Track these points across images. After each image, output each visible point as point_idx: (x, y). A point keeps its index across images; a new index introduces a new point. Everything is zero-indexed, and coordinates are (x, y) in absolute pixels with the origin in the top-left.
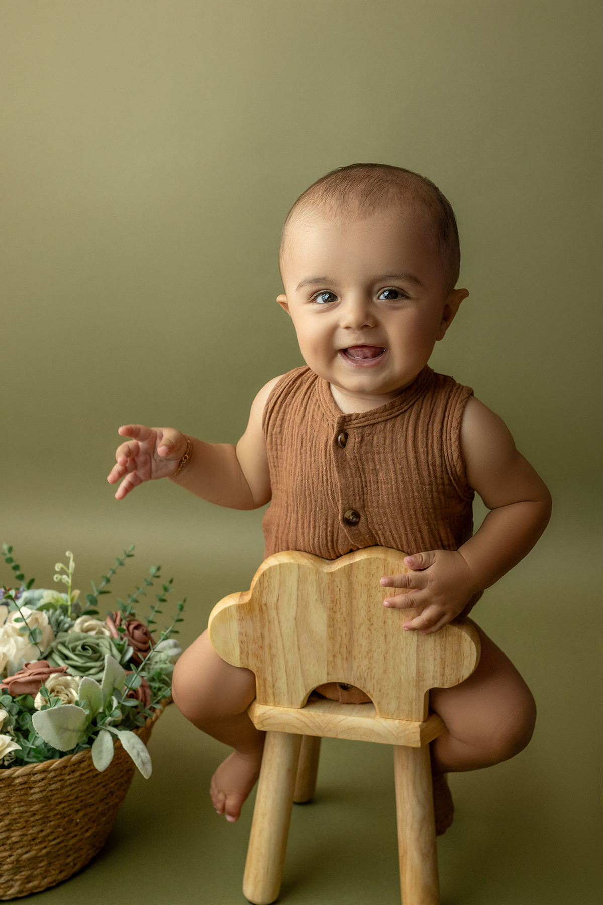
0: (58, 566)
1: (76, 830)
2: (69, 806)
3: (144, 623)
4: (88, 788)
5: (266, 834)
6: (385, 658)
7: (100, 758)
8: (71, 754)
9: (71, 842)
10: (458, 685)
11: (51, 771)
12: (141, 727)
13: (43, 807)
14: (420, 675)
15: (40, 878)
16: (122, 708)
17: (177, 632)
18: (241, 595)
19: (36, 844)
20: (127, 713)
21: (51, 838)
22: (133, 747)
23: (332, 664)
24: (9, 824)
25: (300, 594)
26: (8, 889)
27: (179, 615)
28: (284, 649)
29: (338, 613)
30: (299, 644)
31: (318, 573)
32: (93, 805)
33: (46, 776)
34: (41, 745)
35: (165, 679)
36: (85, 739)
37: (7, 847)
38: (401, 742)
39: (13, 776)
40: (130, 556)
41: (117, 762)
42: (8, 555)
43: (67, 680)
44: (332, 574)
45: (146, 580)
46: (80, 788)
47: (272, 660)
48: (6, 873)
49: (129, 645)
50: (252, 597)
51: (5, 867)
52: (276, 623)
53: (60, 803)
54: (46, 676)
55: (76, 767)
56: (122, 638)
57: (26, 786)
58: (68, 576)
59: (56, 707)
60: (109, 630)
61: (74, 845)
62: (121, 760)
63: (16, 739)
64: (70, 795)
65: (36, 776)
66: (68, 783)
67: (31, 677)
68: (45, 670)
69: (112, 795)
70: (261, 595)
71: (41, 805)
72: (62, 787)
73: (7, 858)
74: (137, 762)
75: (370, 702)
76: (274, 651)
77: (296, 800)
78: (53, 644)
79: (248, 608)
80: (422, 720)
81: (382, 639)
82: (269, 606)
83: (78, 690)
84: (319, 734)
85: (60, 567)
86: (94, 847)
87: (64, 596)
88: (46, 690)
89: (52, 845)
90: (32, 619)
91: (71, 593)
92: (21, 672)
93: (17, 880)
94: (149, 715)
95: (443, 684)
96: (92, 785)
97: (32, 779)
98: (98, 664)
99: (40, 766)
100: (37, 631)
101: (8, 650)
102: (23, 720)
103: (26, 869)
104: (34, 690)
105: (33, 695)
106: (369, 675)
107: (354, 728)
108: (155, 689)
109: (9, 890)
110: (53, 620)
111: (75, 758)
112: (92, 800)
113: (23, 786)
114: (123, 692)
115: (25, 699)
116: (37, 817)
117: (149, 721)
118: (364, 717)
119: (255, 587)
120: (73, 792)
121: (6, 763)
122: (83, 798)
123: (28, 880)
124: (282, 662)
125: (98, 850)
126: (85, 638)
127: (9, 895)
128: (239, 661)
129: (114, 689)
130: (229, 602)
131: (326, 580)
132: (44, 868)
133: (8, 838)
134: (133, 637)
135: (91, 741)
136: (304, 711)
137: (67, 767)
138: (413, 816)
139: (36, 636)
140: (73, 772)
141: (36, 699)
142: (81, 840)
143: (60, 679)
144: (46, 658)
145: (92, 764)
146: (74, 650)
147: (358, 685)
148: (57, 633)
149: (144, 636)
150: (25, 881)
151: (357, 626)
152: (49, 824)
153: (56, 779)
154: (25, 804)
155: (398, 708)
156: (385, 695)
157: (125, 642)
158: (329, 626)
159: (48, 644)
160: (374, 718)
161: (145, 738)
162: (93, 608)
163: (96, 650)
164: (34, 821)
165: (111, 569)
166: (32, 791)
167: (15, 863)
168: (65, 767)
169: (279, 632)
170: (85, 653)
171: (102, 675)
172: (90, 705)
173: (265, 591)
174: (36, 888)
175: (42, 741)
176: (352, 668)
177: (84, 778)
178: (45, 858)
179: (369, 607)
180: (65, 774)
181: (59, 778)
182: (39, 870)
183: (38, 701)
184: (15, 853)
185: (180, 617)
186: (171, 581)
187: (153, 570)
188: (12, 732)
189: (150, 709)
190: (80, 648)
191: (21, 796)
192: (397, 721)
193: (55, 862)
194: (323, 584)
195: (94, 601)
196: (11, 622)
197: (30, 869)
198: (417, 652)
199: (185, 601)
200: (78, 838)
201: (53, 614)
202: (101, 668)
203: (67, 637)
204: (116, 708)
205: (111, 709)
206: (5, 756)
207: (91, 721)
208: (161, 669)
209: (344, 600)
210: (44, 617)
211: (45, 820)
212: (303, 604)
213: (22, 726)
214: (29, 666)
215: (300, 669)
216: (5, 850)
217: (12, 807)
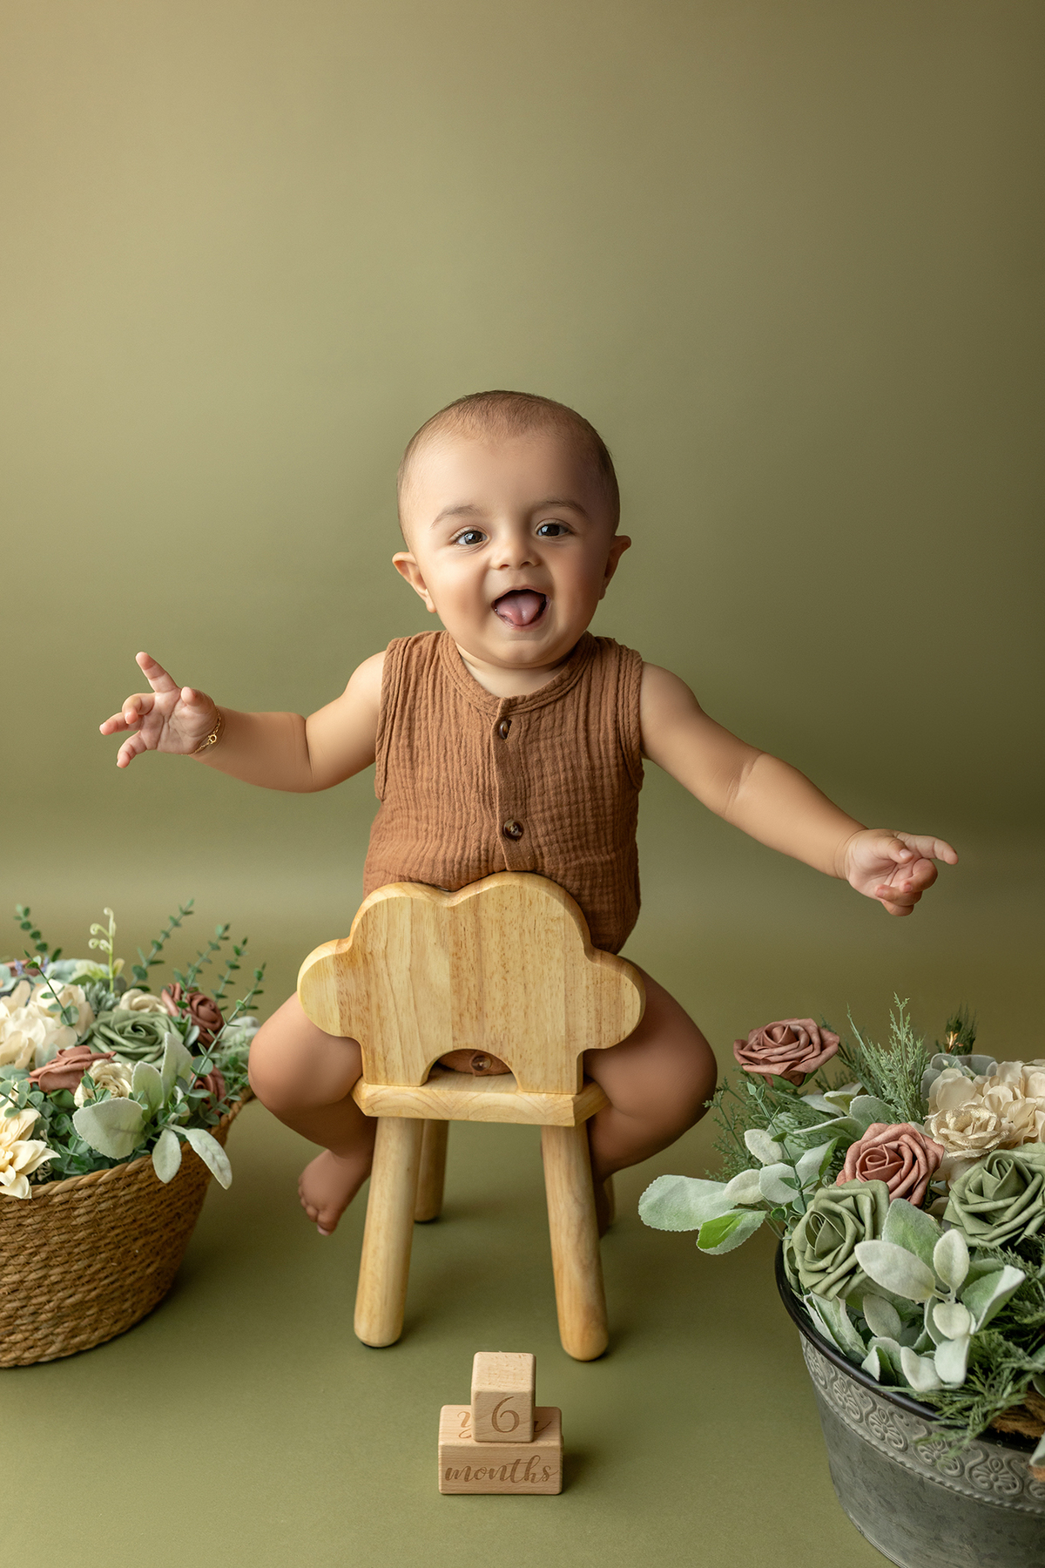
0: (94, 929)
1: (134, 1266)
2: (124, 1232)
3: (212, 997)
4: (149, 1207)
5: (381, 1254)
6: (525, 1014)
7: (165, 1166)
8: (124, 1162)
9: (129, 1281)
10: (618, 1044)
11: (100, 1185)
12: (215, 1126)
13: (91, 1234)
14: (570, 1033)
15: (89, 1330)
16: (189, 1101)
17: (255, 1008)
18: (339, 944)
19: (83, 1284)
20: (195, 1109)
21: (102, 1275)
22: (207, 1149)
23: (458, 1025)
24: (47, 1259)
25: (414, 938)
26: (48, 1346)
27: (256, 985)
28: (396, 1009)
29: (464, 959)
30: (415, 1002)
31: (436, 908)
32: (155, 1231)
33: (94, 1192)
34: (85, 1153)
35: (239, 1065)
36: (143, 1142)
37: (45, 1289)
38: (549, 1122)
39: (51, 1193)
40: (187, 913)
41: (184, 1173)
42: (25, 920)
43: (116, 1068)
44: (453, 909)
45: (210, 943)
46: (139, 1207)
47: (381, 1025)
48: (45, 1325)
49: (192, 1025)
50: (353, 945)
51: (43, 1317)
52: (385, 976)
53: (113, 1228)
54: (89, 1064)
55: (132, 1178)
56: (183, 1017)
57: (67, 1206)
58: (108, 941)
59: (103, 1102)
60: (166, 1006)
61: (132, 1285)
62: (190, 1171)
63: (51, 1146)
64: (125, 1217)
65: (80, 1192)
66: (122, 1200)
67: (69, 1067)
68: (87, 1056)
69: (179, 1218)
70: (364, 941)
71: (88, 1231)
72: (115, 1207)
73: (45, 1304)
74: (213, 1168)
75: (507, 1072)
76: (384, 1013)
77: (418, 1219)
78: (94, 1026)
79: (349, 959)
80: (575, 1092)
81: (521, 988)
82: (375, 955)
83: (130, 1079)
84: (446, 1117)
85: (96, 930)
86: (158, 1288)
87: (103, 967)
88: (90, 1080)
89: (104, 1285)
90: (65, 994)
91: (113, 961)
92: (55, 1060)
93: (58, 1334)
94: (225, 1110)
95: (600, 1043)
96: (154, 1203)
97: (76, 1196)
98: (155, 1048)
99: (86, 1179)
100: (72, 1010)
101: (35, 1035)
102: (59, 1124)
103: (70, 1318)
104: (73, 1084)
105: (72, 1090)
106: (506, 1037)
107: (489, 1106)
108: (230, 1079)
109: (48, 1349)
110: (92, 996)
111: (131, 1167)
112: (154, 1224)
113: (64, 1207)
114: (189, 1083)
115: (60, 1095)
116: (83, 1247)
117: (224, 1119)
118: (502, 1092)
119: (357, 932)
120: (129, 1213)
121: (40, 1178)
122: (142, 1221)
123: (74, 1333)
124: (395, 1027)
125: (163, 1294)
126: (135, 1017)
127: (49, 1355)
128: (339, 1028)
129: (178, 1077)
130: (325, 952)
131: (446, 916)
132: (93, 1317)
133: (45, 1277)
134: (197, 1015)
135: (150, 1145)
136: (425, 1089)
137: (121, 1179)
138: (570, 1218)
139: (70, 1015)
140: (129, 1185)
141: (76, 1094)
142: (141, 1278)
143: (107, 1066)
144: (85, 1043)
145: (153, 1175)
146: (121, 1032)
147: (492, 1051)
148: (98, 1012)
149: (213, 1013)
150: (70, 1335)
151: (488, 975)
152: (98, 1257)
153: (106, 1196)
154: (67, 1230)
155: (545, 1078)
156: (528, 1062)
157: (188, 1020)
158: (453, 977)
159: (87, 1026)
160: (515, 1092)
161: (221, 1138)
162: (141, 983)
163: (151, 1031)
164: (79, 1253)
165: (163, 932)
166: (76, 1213)
167: (56, 1310)
168: (118, 1179)
169: (388, 987)
170: (137, 1035)
171: (162, 1063)
172: (147, 1099)
173: (370, 936)
174: (84, 1343)
175: (87, 1148)
176: (484, 1030)
177: (143, 1193)
178: (95, 1303)
179: (503, 949)
180: (118, 1189)
181: (111, 1195)
182: (87, 1320)
183: (79, 1097)
184: (55, 1298)
185: (259, 988)
186: (245, 942)
187: (220, 930)
188: (46, 1138)
189: (226, 1102)
190: (129, 1029)
191: (62, 1219)
192: (544, 1095)
193: (108, 1308)
194: (443, 923)
195: (142, 974)
196: (35, 1000)
197: (76, 1319)
198: (566, 1004)
199: (264, 967)
200: (136, 1275)
201: (91, 988)
202: (159, 1053)
203: (111, 1017)
204: (182, 1101)
205: (176, 1104)
206: (38, 1168)
207: (148, 1120)
208: (237, 1054)
209: (470, 943)
210: (80, 992)
211: (94, 1251)
212: (418, 950)
213: (58, 1131)
214: (64, 1053)
215: (418, 1034)
216: (43, 1294)
217: (51, 1235)
